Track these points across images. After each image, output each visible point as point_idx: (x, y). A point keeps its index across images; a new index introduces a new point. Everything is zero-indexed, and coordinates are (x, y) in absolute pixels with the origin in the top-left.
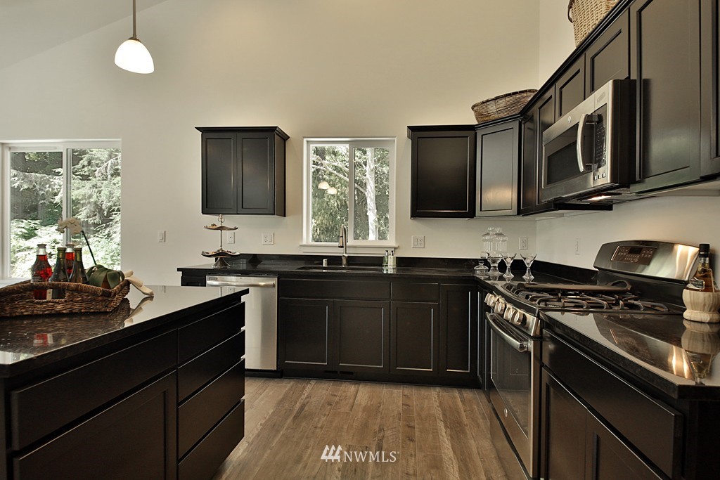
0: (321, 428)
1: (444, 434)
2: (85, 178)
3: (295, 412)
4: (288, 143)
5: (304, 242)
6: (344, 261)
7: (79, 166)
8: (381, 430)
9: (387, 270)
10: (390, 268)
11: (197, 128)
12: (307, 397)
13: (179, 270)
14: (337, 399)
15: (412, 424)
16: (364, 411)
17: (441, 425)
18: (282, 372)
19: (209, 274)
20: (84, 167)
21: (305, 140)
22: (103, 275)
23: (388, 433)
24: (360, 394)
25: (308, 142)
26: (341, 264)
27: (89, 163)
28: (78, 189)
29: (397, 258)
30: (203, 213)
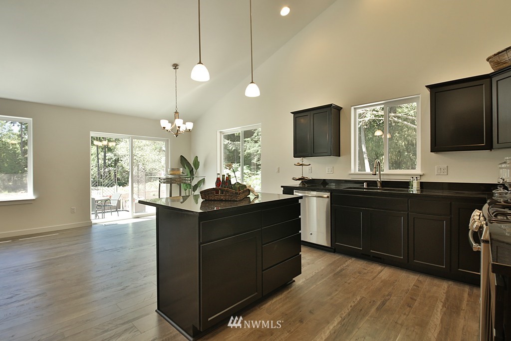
0: (349, 283)
1: (439, 310)
2: (256, 142)
3: (336, 271)
4: (342, 112)
5: (352, 172)
6: (379, 184)
7: (254, 136)
8: (390, 295)
9: (413, 191)
10: (415, 189)
11: (291, 113)
12: (347, 266)
13: (282, 187)
14: (366, 271)
15: (415, 298)
16: (382, 282)
17: (440, 305)
18: (335, 249)
19: (296, 190)
20: (255, 137)
21: (352, 108)
22: (238, 186)
23: (394, 298)
24: (383, 272)
25: (355, 108)
26: (377, 186)
27: (258, 135)
28: (253, 147)
29: (421, 182)
30: (294, 157)
